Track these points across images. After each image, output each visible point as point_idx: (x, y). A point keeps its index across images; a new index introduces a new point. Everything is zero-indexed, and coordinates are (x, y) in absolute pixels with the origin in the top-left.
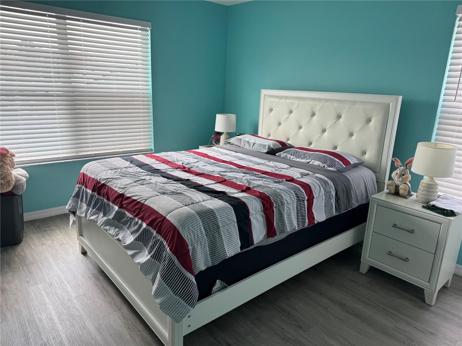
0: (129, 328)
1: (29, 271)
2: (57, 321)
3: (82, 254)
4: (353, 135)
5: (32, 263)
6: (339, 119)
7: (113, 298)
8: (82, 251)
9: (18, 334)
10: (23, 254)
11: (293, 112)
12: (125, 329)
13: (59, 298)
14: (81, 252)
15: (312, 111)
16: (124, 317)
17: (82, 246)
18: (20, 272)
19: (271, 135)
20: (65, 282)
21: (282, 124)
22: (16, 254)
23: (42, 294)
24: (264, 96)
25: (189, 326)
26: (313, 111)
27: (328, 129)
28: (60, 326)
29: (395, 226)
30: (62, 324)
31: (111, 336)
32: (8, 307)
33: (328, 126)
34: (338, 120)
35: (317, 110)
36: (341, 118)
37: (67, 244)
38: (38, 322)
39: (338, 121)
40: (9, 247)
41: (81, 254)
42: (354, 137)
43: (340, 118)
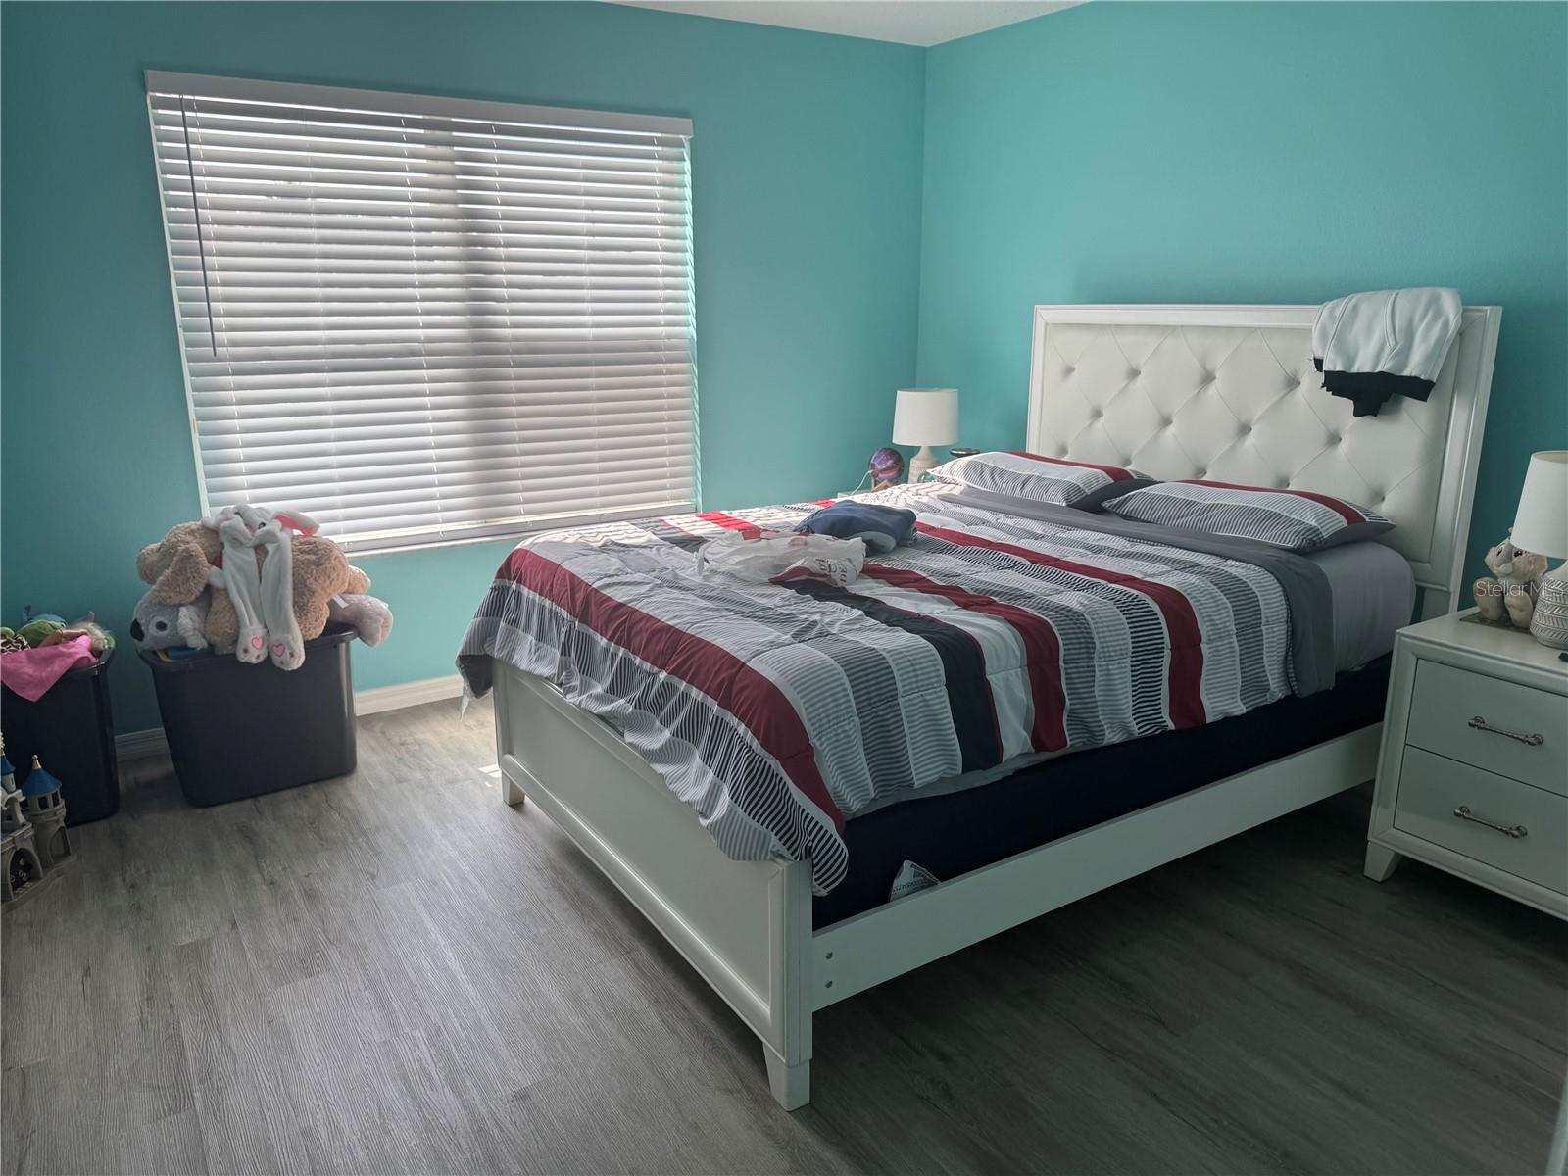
0: (656, 1001)
1: (373, 848)
2: (461, 976)
3: (510, 806)
4: (1340, 440)
5: (378, 829)
6: (1291, 390)
7: (607, 924)
8: (510, 799)
9: (366, 1000)
10: (349, 804)
11: (1140, 373)
12: (645, 1001)
13: (459, 918)
14: (507, 800)
15: (1205, 368)
16: (643, 973)
17: (511, 782)
18: (349, 851)
19: (1070, 450)
20: (471, 878)
21: (1105, 413)
22: (333, 804)
23: (414, 909)
24: (1046, 325)
25: (829, 984)
26: (1209, 366)
27: (1257, 422)
28: (471, 988)
29: (1477, 724)
30: (474, 984)
31: (608, 1016)
32: (331, 937)
33: (1256, 413)
34: (1289, 392)
35: (1219, 363)
36: (1299, 388)
37: (466, 780)
38: (413, 978)
39: (1288, 397)
40: (310, 786)
41: (510, 809)
42: (1343, 447)
43: (1295, 387)
